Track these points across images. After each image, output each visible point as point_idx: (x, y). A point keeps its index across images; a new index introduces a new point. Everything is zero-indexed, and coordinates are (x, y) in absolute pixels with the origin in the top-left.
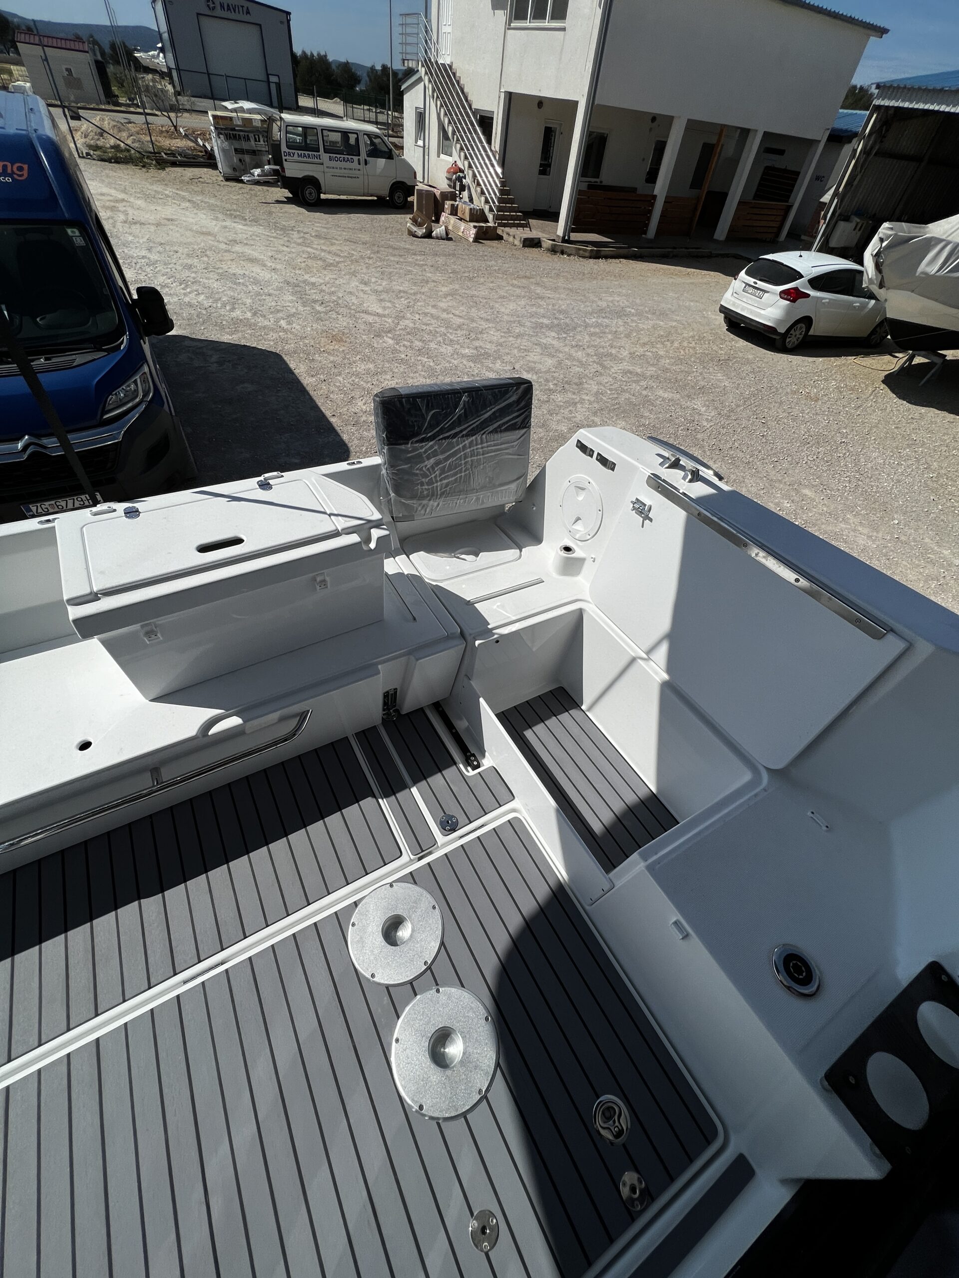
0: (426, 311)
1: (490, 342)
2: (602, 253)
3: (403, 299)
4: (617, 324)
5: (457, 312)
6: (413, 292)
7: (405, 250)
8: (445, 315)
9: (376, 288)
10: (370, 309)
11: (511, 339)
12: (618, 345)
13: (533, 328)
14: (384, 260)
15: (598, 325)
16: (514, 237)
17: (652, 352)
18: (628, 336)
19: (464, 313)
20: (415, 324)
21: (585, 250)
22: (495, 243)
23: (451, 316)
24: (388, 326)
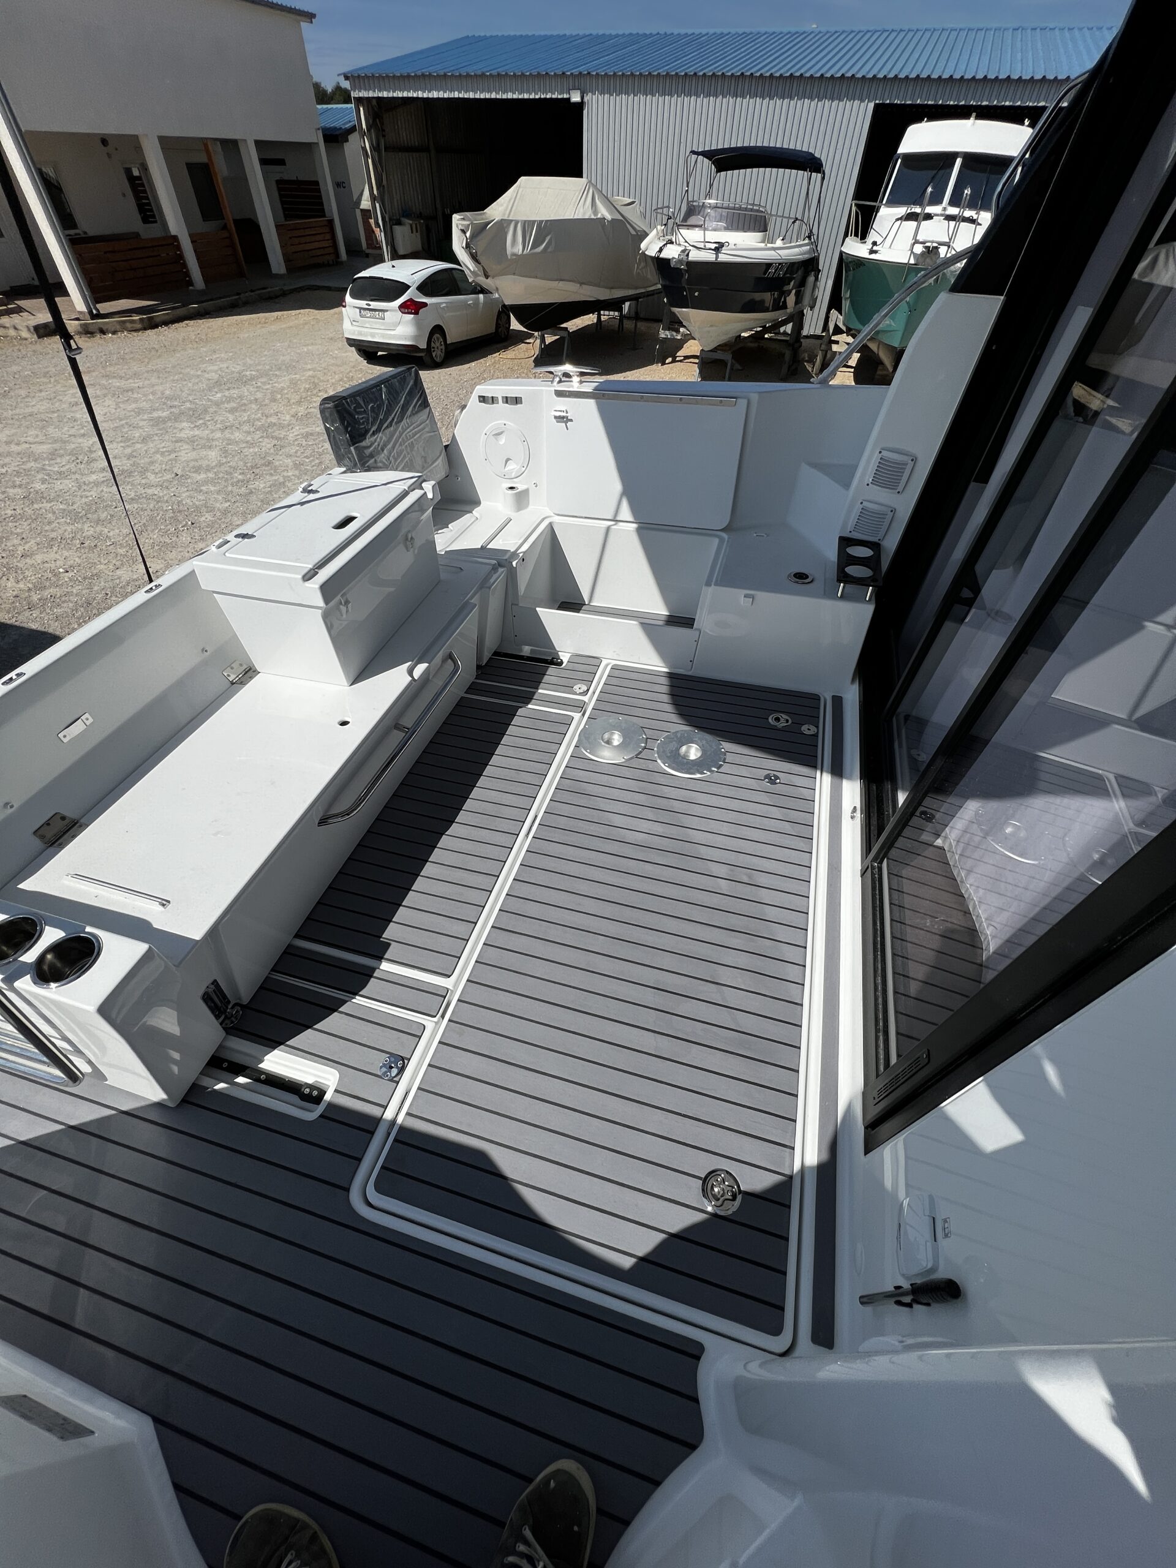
12: (272, 411)
15: (229, 399)
18: (273, 400)
19: (42, 438)
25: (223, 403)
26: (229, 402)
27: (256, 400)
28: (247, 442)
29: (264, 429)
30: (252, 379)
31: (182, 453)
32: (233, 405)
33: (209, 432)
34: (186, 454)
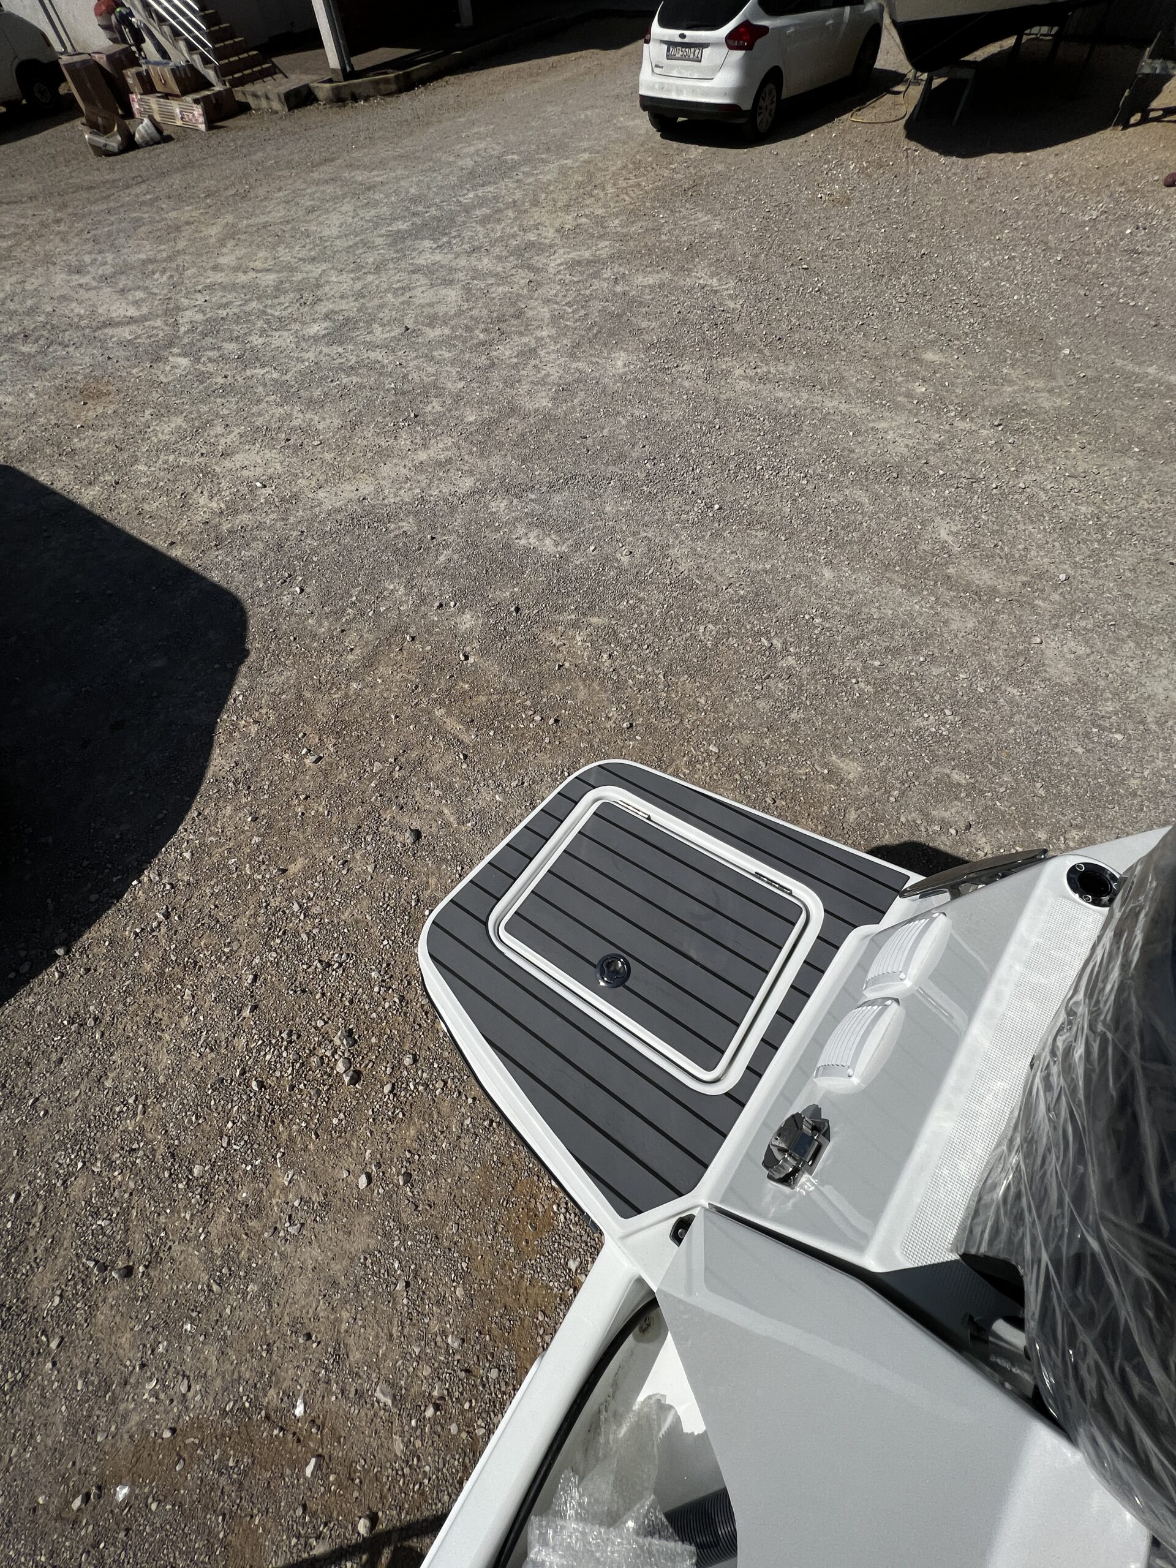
0: (208, 281)
1: (342, 297)
2: (415, 77)
3: (157, 276)
4: (505, 188)
5: (258, 264)
6: (165, 255)
7: (108, 186)
8: (242, 278)
9: (100, 272)
10: (114, 315)
11: (370, 278)
12: (532, 223)
13: (390, 245)
14: (83, 216)
15: (482, 202)
16: (267, 98)
17: (586, 216)
18: (535, 203)
19: (271, 262)
20: (204, 313)
21: (387, 81)
22: (241, 121)
23: (252, 274)
24: (161, 334)
25: (474, 207)
26: (481, 206)
27: (514, 202)
28: (497, 275)
29: (518, 252)
30: (514, 166)
31: (417, 292)
32: (485, 211)
33: (453, 256)
34: (423, 295)
